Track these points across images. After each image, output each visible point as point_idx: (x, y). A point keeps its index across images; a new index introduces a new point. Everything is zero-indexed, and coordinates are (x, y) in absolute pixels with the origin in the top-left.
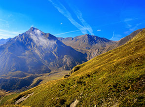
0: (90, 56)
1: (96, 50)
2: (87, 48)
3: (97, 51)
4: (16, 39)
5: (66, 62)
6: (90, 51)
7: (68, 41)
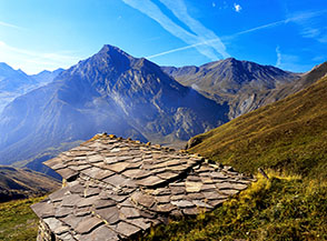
0: (235, 109)
1: (250, 95)
2: (229, 90)
3: (252, 97)
4: (72, 73)
5: (180, 123)
6: (236, 97)
7: (187, 76)
